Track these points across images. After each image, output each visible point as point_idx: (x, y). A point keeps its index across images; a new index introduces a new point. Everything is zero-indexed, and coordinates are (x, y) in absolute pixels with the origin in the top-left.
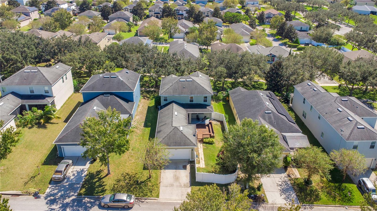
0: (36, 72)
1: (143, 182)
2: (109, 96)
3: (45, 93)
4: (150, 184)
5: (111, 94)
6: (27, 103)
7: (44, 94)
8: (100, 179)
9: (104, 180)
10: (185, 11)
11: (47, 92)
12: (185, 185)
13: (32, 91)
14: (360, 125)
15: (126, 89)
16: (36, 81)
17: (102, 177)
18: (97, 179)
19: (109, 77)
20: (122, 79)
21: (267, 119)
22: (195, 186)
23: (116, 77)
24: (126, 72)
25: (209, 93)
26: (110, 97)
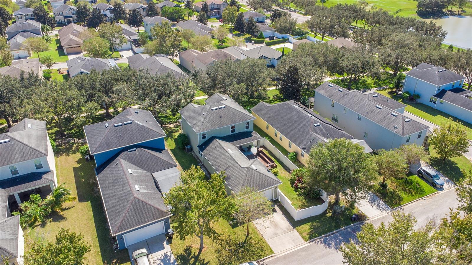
0: (8, 142)
1: (245, 242)
2: (135, 150)
3: (37, 169)
4: (253, 242)
5: (137, 146)
6: (16, 191)
7: (35, 170)
8: (196, 258)
9: (201, 257)
10: (108, 10)
11: (39, 167)
12: (288, 229)
13: (15, 172)
14: (406, 118)
15: (154, 136)
16: (18, 156)
17: (196, 254)
18: (193, 260)
19: (121, 125)
20: (142, 124)
21: (319, 132)
22: (298, 227)
23: (131, 123)
24: (136, 113)
25: (251, 118)
26: (137, 151)
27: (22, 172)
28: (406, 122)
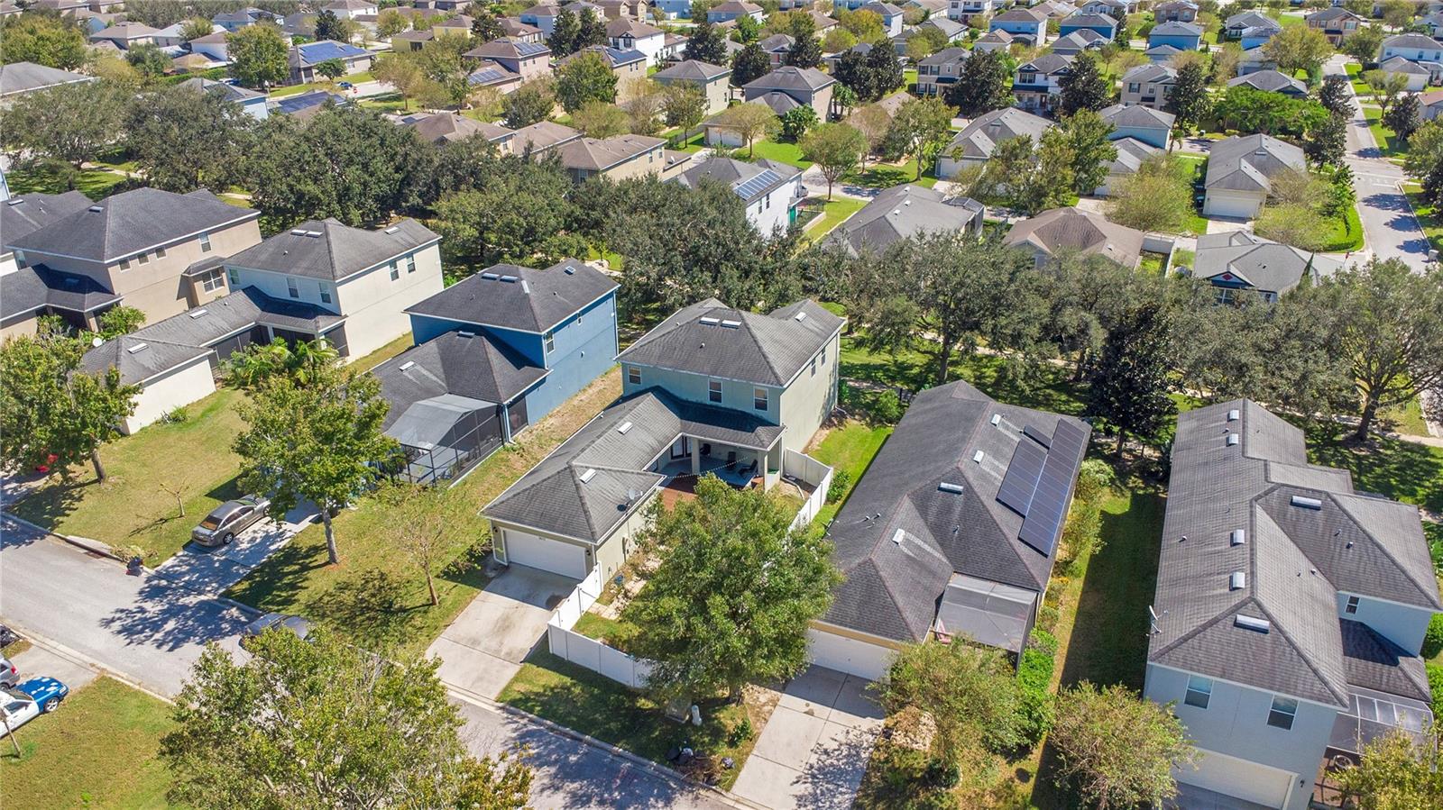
0: (316, 237)
1: (405, 611)
2: (470, 337)
3: (323, 301)
4: (418, 621)
5: (480, 331)
7: (317, 302)
8: (305, 568)
9: (311, 574)
10: (1055, 74)
11: (326, 299)
12: (509, 654)
15: (523, 324)
16: (304, 264)
17: (311, 565)
18: (297, 567)
19: (494, 279)
20: (527, 290)
21: (933, 511)
22: (535, 667)
23: (513, 282)
24: (567, 272)
25: (773, 379)
26: (473, 341)
27: (302, 298)
28: (1237, 624)
